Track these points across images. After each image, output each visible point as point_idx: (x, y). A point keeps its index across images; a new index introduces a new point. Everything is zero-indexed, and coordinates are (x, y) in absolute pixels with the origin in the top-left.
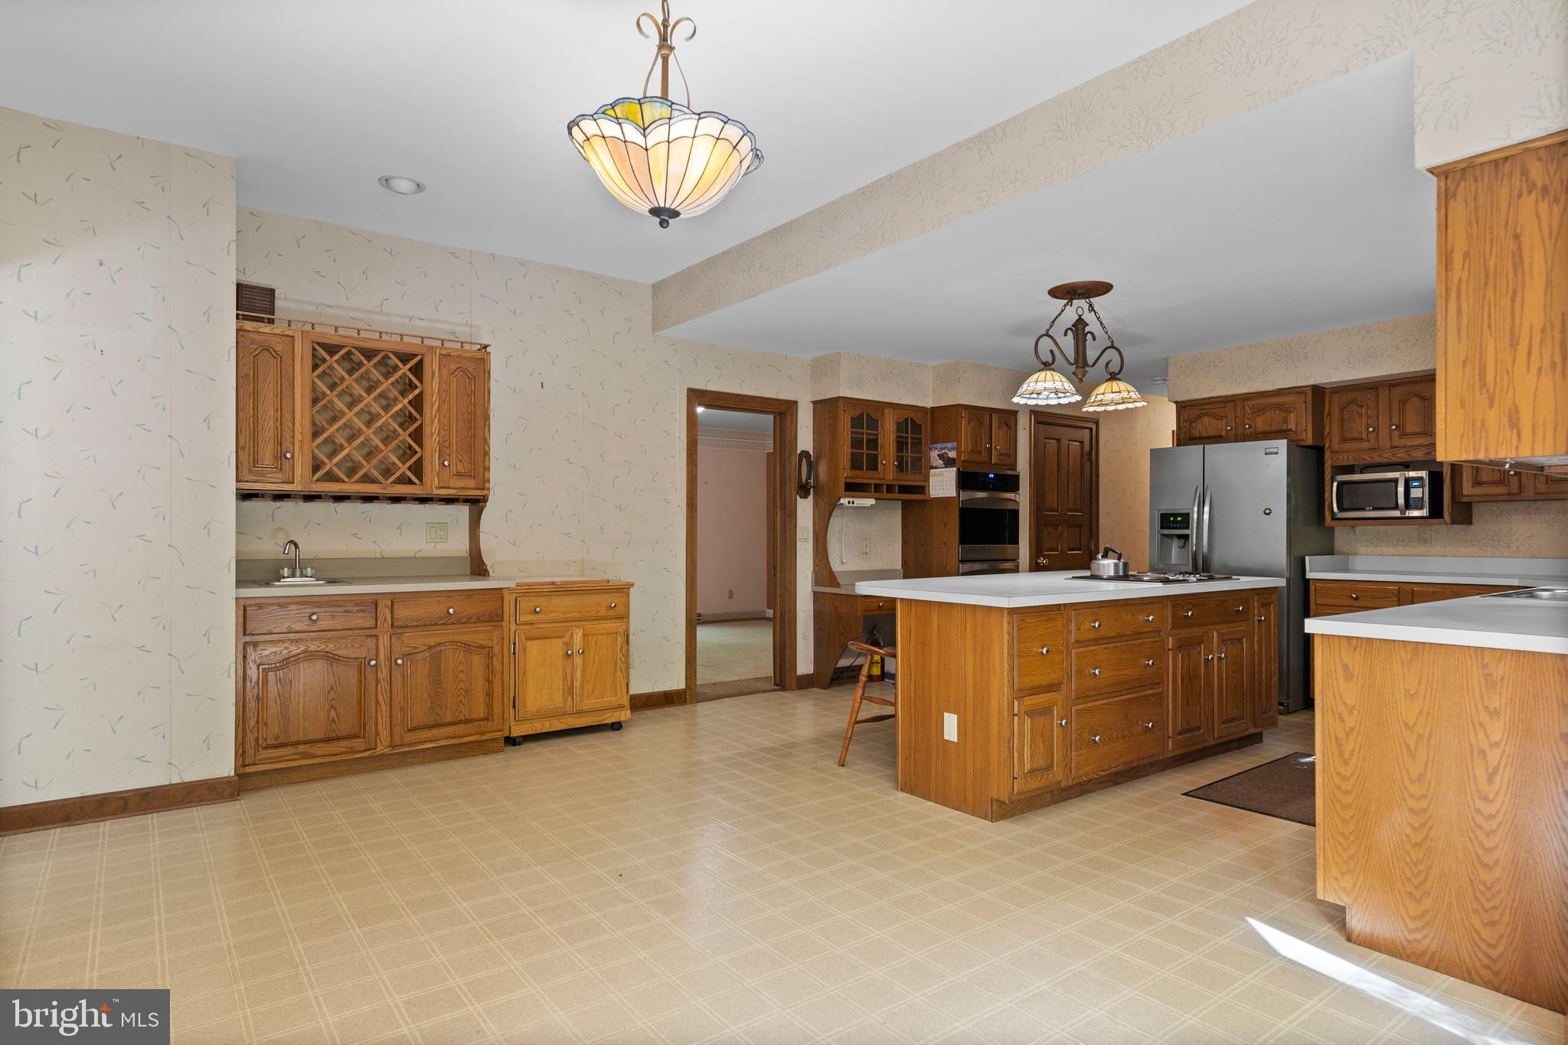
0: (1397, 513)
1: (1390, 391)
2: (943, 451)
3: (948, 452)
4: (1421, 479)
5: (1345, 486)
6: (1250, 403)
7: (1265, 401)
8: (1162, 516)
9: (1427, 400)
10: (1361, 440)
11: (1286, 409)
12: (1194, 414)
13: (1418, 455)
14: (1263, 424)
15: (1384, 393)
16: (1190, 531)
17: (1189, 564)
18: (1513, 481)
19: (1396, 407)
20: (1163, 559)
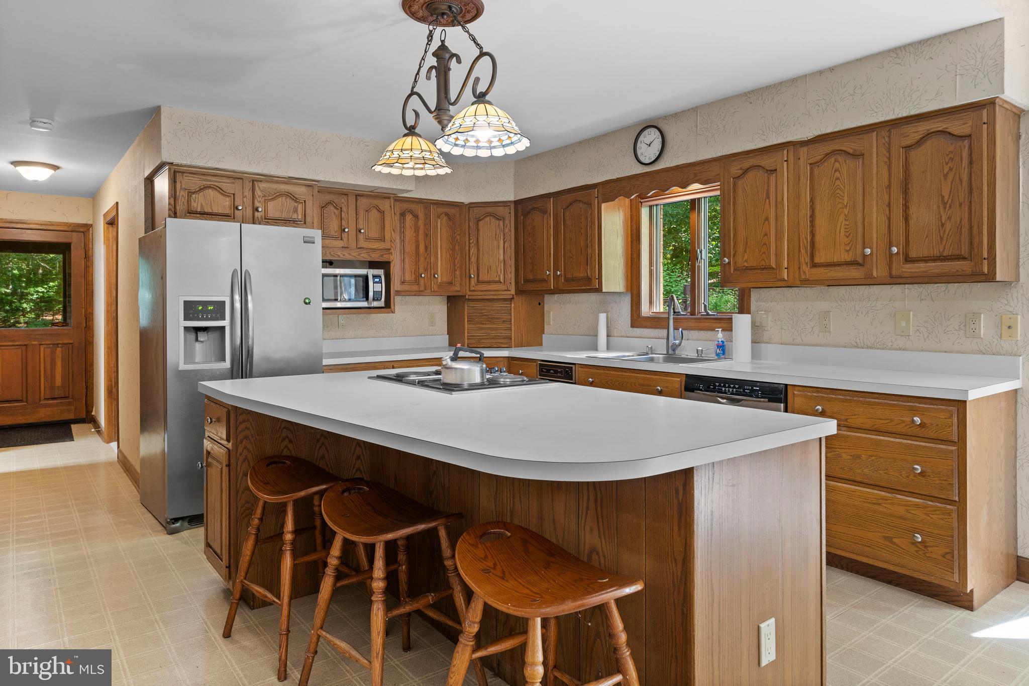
0: (365, 304)
1: (357, 198)
4: (379, 276)
6: (262, 186)
7: (274, 186)
8: (186, 303)
9: (382, 212)
10: (336, 238)
11: (294, 199)
12: (193, 183)
13: (375, 257)
14: (274, 209)
15: (352, 200)
16: (226, 323)
17: (224, 360)
18: (422, 281)
19: (362, 213)
20: (189, 356)
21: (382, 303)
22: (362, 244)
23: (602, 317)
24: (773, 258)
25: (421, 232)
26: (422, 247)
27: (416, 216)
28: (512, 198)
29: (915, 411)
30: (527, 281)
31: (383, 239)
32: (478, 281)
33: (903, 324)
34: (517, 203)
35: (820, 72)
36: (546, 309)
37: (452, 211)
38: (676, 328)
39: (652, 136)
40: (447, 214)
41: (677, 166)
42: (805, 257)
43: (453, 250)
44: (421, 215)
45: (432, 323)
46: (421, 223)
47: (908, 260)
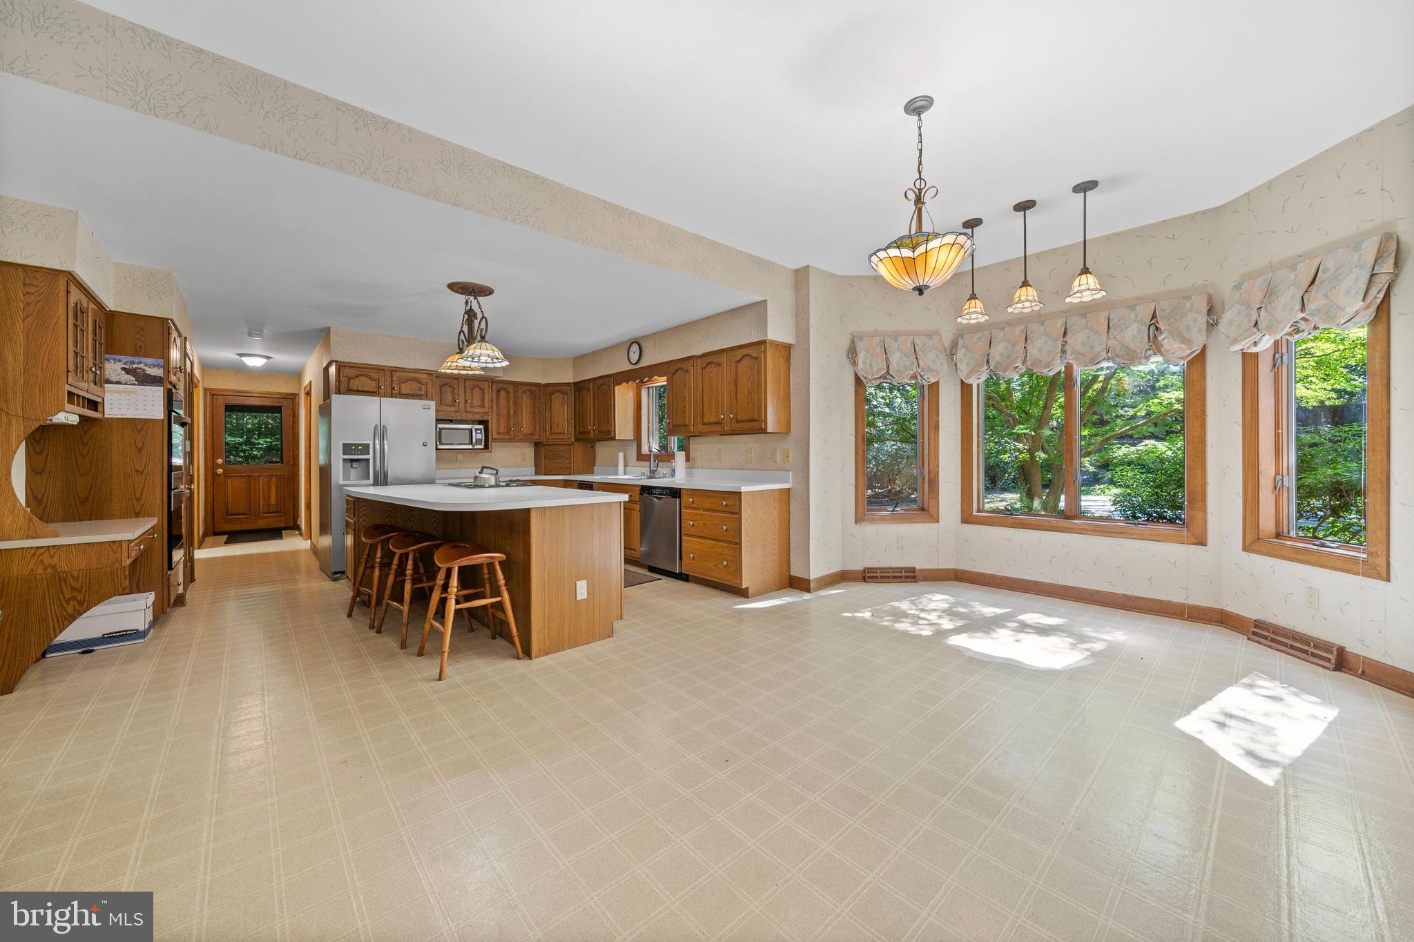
0: (470, 447)
1: (465, 382)
2: (134, 366)
3: (146, 368)
4: (480, 429)
5: (443, 431)
6: (397, 374)
7: (406, 374)
8: (344, 445)
9: (482, 390)
10: (451, 406)
11: (420, 383)
12: (352, 372)
13: (478, 417)
14: (405, 388)
15: (462, 382)
16: (370, 456)
17: (369, 479)
18: (512, 433)
19: (468, 391)
20: (346, 477)
21: (482, 447)
22: (468, 409)
23: (621, 455)
24: (687, 419)
25: (511, 401)
26: (512, 412)
27: (508, 392)
28: (572, 381)
29: (724, 499)
30: (580, 433)
31: (483, 406)
32: (551, 433)
33: (750, 455)
34: (575, 384)
35: (704, 319)
36: (596, 450)
37: (533, 388)
38: (655, 461)
39: (635, 348)
40: (530, 391)
41: (648, 366)
42: (700, 420)
43: (534, 413)
44: (511, 391)
45: (523, 460)
46: (511, 396)
47: (738, 422)
